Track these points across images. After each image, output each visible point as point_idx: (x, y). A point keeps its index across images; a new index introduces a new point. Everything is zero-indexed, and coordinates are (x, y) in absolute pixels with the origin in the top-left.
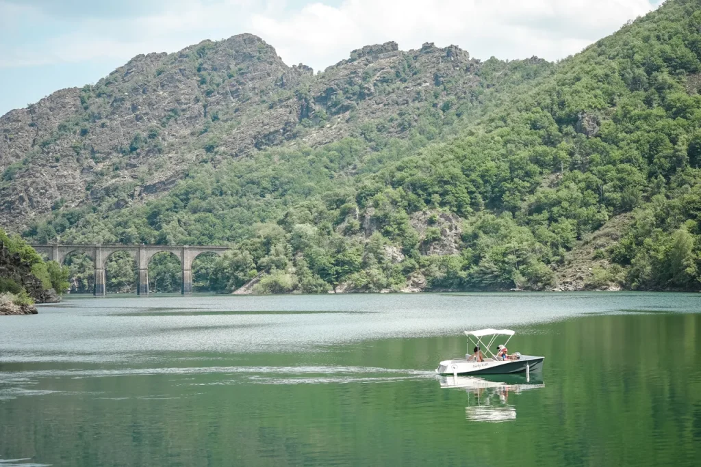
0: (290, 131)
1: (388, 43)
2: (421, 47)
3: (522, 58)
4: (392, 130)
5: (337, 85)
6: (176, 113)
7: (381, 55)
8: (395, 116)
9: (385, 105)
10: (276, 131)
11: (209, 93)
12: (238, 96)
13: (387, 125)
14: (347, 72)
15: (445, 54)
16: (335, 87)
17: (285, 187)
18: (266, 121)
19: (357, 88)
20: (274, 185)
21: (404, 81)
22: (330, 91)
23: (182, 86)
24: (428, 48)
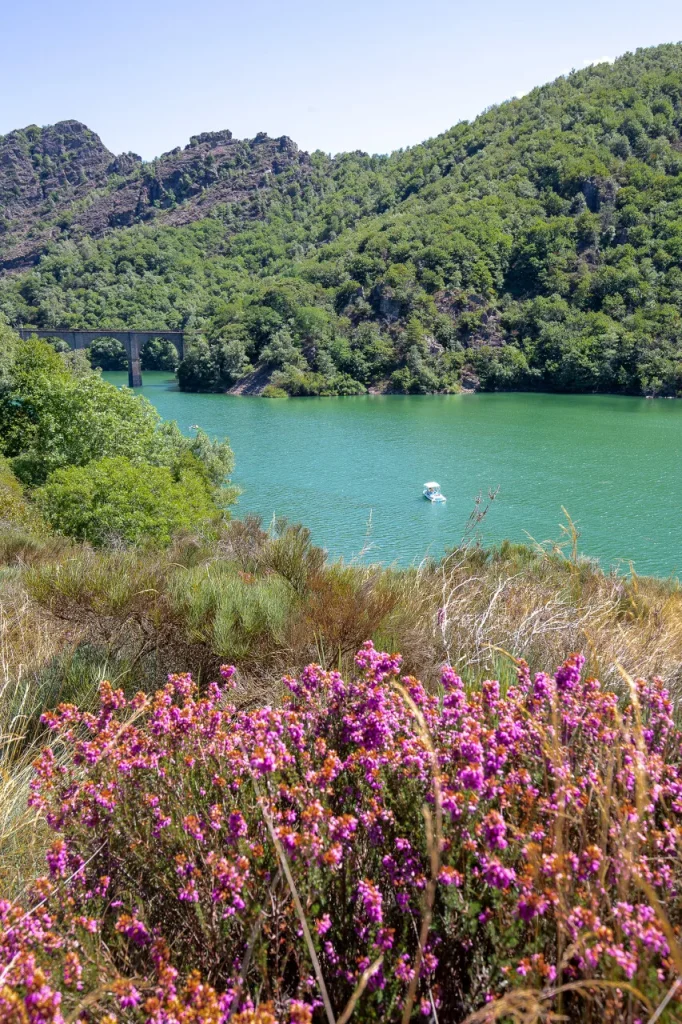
0: (143, 211)
1: (224, 132)
2: (255, 136)
3: (349, 151)
4: (246, 213)
5: (184, 169)
6: (16, 193)
7: (219, 143)
8: (246, 198)
9: (233, 190)
10: (130, 212)
11: (44, 176)
12: (73, 180)
13: (241, 208)
14: (191, 156)
15: (279, 144)
16: (182, 170)
17: (164, 265)
18: (118, 202)
19: (202, 173)
20: (149, 263)
21: (244, 167)
22: (177, 174)
23: (17, 167)
24: (261, 138)
